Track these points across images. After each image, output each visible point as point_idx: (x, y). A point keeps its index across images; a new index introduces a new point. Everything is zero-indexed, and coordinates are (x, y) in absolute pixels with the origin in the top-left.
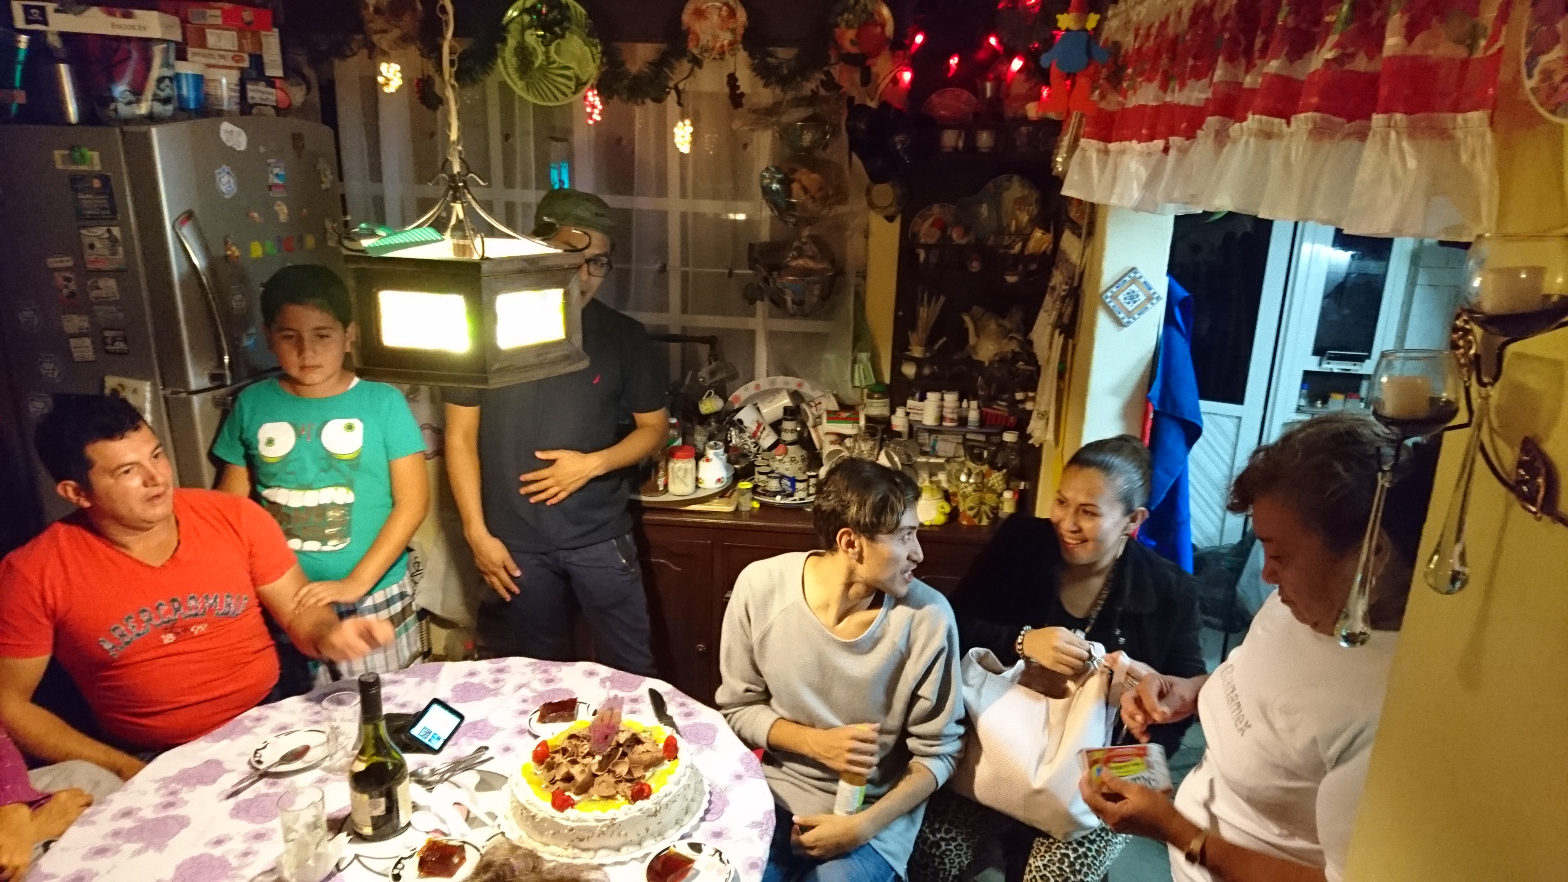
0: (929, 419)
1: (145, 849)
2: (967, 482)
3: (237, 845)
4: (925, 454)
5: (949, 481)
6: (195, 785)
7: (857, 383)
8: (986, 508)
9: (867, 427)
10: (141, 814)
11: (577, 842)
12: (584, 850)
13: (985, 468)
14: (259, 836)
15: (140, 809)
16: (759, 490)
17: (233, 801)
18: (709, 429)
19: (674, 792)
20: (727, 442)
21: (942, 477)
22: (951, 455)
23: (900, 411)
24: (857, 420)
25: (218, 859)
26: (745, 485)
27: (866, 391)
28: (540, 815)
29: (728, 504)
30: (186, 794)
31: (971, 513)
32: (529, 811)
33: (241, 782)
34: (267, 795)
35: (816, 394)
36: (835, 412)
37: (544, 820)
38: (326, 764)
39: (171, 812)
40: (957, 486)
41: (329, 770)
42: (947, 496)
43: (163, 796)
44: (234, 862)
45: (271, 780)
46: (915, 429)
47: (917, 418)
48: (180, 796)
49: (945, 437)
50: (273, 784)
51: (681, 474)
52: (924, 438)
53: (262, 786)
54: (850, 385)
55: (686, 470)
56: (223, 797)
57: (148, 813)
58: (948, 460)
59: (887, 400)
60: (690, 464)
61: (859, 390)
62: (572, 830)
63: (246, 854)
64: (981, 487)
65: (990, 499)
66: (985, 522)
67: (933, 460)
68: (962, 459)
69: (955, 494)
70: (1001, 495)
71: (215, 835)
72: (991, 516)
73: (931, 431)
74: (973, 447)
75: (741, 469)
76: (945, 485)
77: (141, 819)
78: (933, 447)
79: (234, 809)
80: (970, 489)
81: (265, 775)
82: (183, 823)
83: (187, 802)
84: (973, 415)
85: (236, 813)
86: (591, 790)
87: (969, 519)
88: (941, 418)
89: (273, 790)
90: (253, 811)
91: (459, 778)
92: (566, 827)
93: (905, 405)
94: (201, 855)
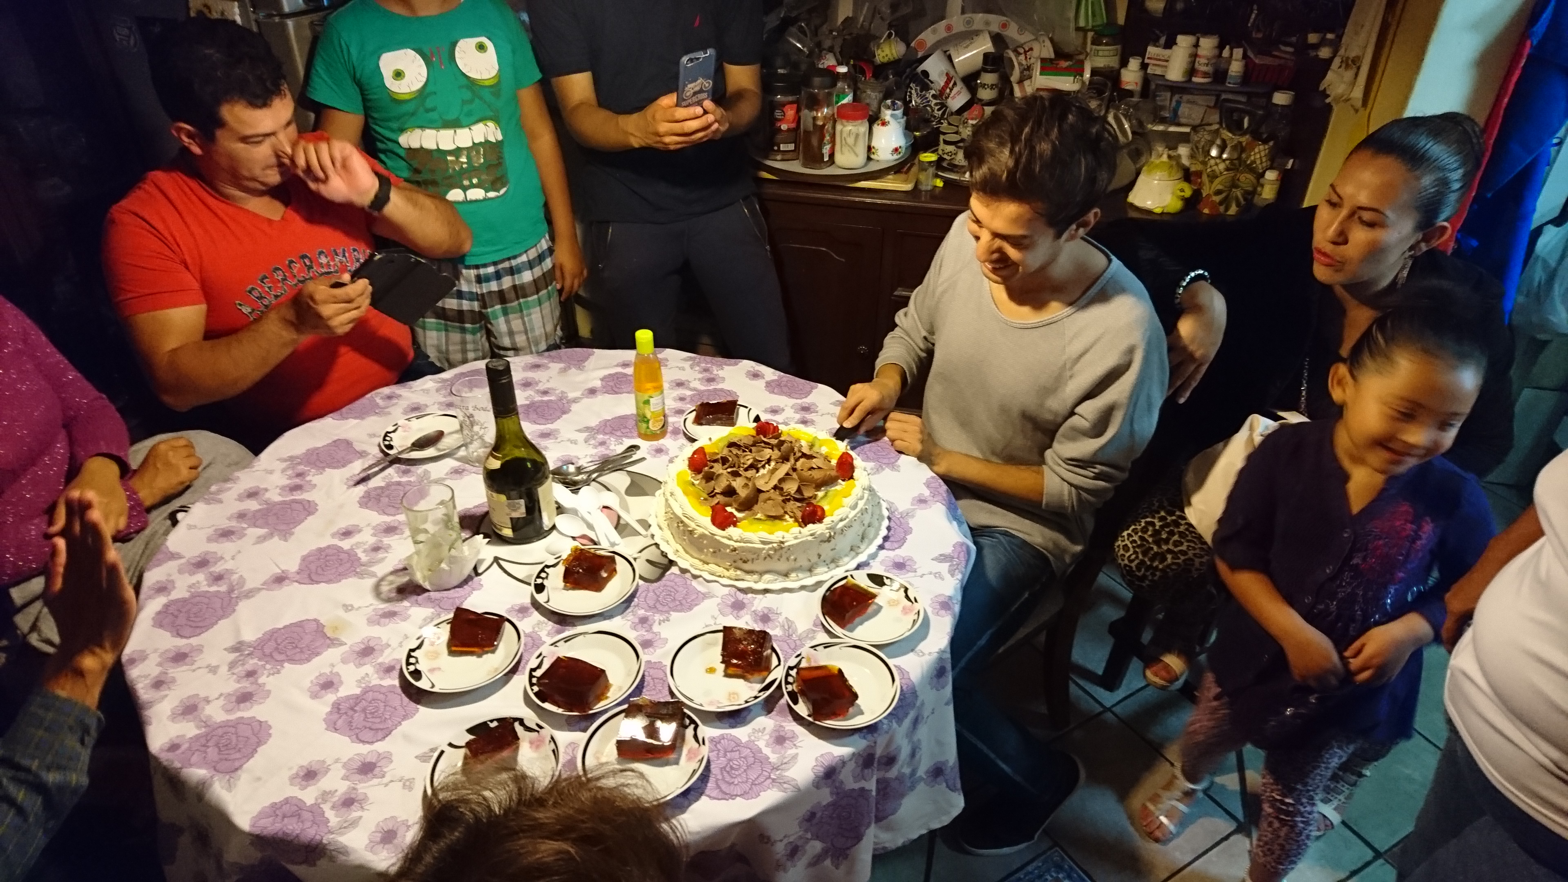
0: (1175, 73)
1: (271, 535)
2: (1220, 157)
3: (367, 538)
4: (1163, 121)
5: (1192, 156)
6: (323, 468)
7: (1082, 23)
8: (1238, 193)
9: (1091, 82)
10: (268, 495)
11: (740, 564)
12: (748, 572)
13: (1245, 139)
14: (390, 530)
15: (266, 490)
16: (945, 164)
17: (361, 489)
18: (887, 83)
19: (851, 516)
20: (906, 103)
21: (1183, 151)
22: (1198, 122)
23: (1134, 64)
24: (1080, 72)
25: (346, 552)
26: (928, 157)
27: (1090, 35)
28: (700, 531)
29: (906, 181)
30: (314, 478)
31: (1217, 199)
32: (685, 525)
33: (371, 467)
34: (399, 483)
35: (1024, 38)
36: (1051, 60)
37: (703, 536)
38: (462, 453)
39: (298, 496)
40: (1204, 163)
41: (465, 460)
42: (1187, 176)
43: (290, 478)
44: (364, 558)
45: (403, 467)
46: (1153, 86)
47: (1158, 71)
48: (308, 478)
49: (1190, 97)
50: (406, 472)
51: (850, 141)
52: (1165, 98)
53: (392, 473)
54: (1072, 25)
55: (857, 135)
56: (352, 483)
57: (275, 496)
58: (1195, 128)
59: (1119, 47)
60: (862, 128)
61: (1081, 34)
62: (735, 550)
63: (376, 549)
64: (1237, 165)
65: (1245, 179)
66: (1233, 210)
67: (1172, 129)
68: (1216, 127)
69: (1199, 174)
70: (1262, 175)
71: (343, 524)
72: (1243, 202)
73: (1175, 88)
74: (1232, 111)
75: (922, 137)
76: (1185, 161)
77: (266, 502)
78: (1175, 112)
79: (363, 497)
80: (1222, 166)
81: (397, 460)
82: (309, 509)
83: (315, 485)
84: (1236, 68)
85: (369, 501)
86: (756, 508)
87: (1213, 206)
88: (1191, 71)
89: (404, 479)
90: (385, 500)
91: (606, 479)
92: (728, 546)
93: (1142, 54)
94: (329, 547)
